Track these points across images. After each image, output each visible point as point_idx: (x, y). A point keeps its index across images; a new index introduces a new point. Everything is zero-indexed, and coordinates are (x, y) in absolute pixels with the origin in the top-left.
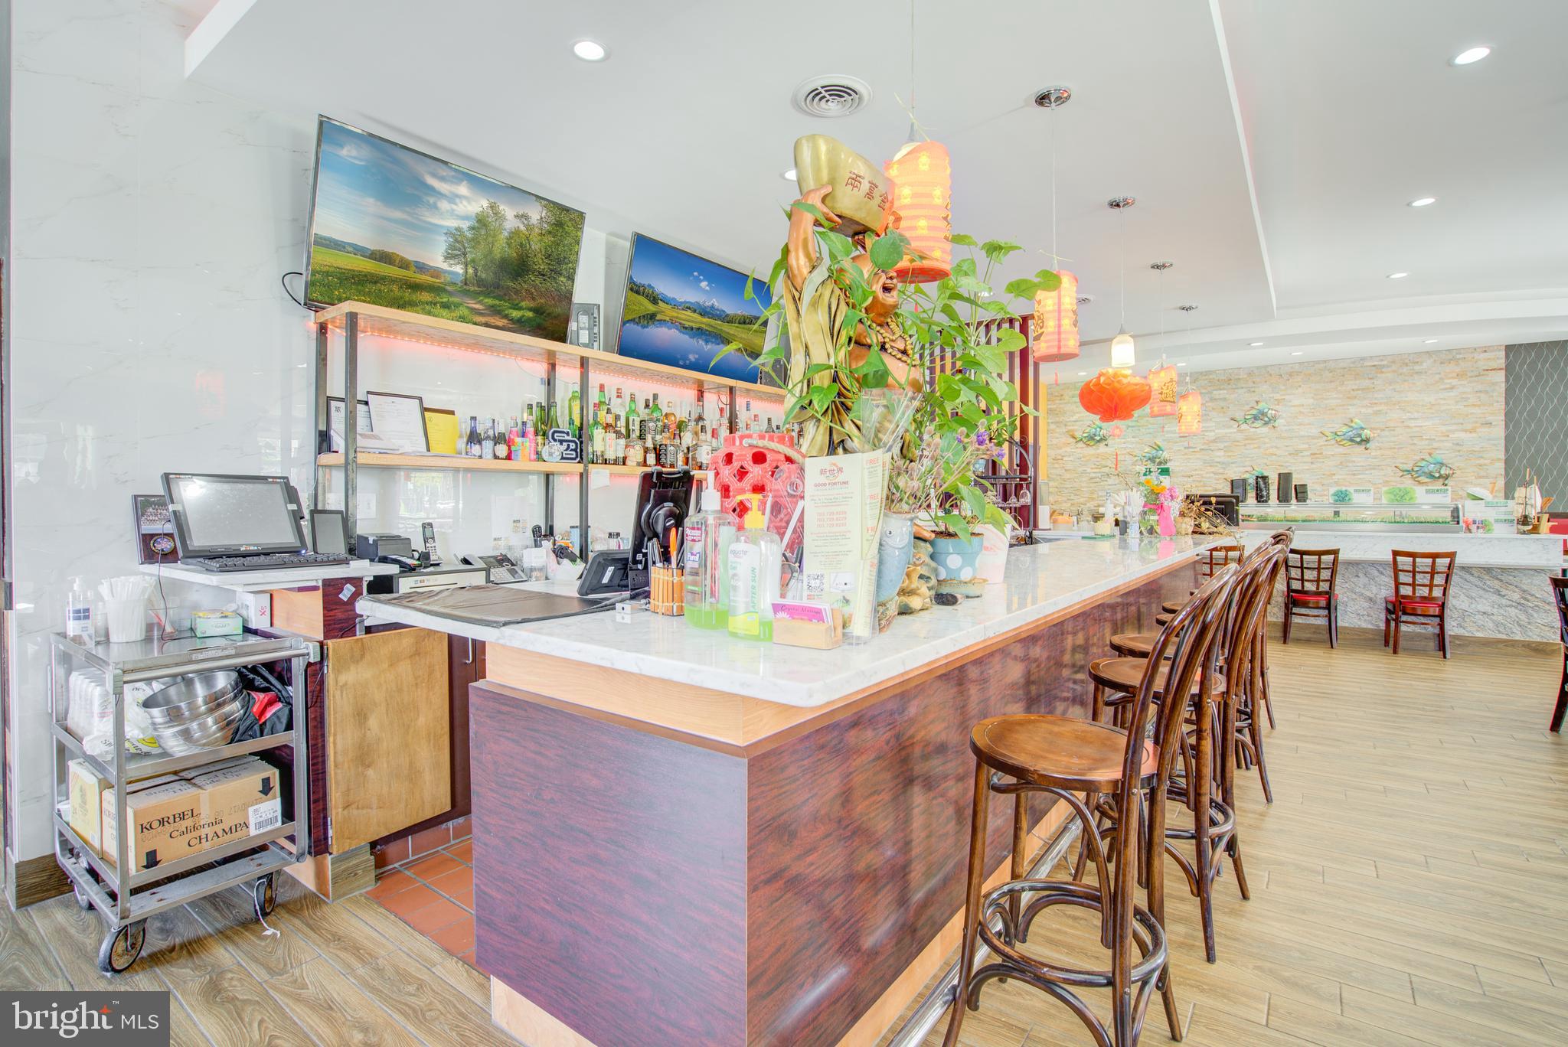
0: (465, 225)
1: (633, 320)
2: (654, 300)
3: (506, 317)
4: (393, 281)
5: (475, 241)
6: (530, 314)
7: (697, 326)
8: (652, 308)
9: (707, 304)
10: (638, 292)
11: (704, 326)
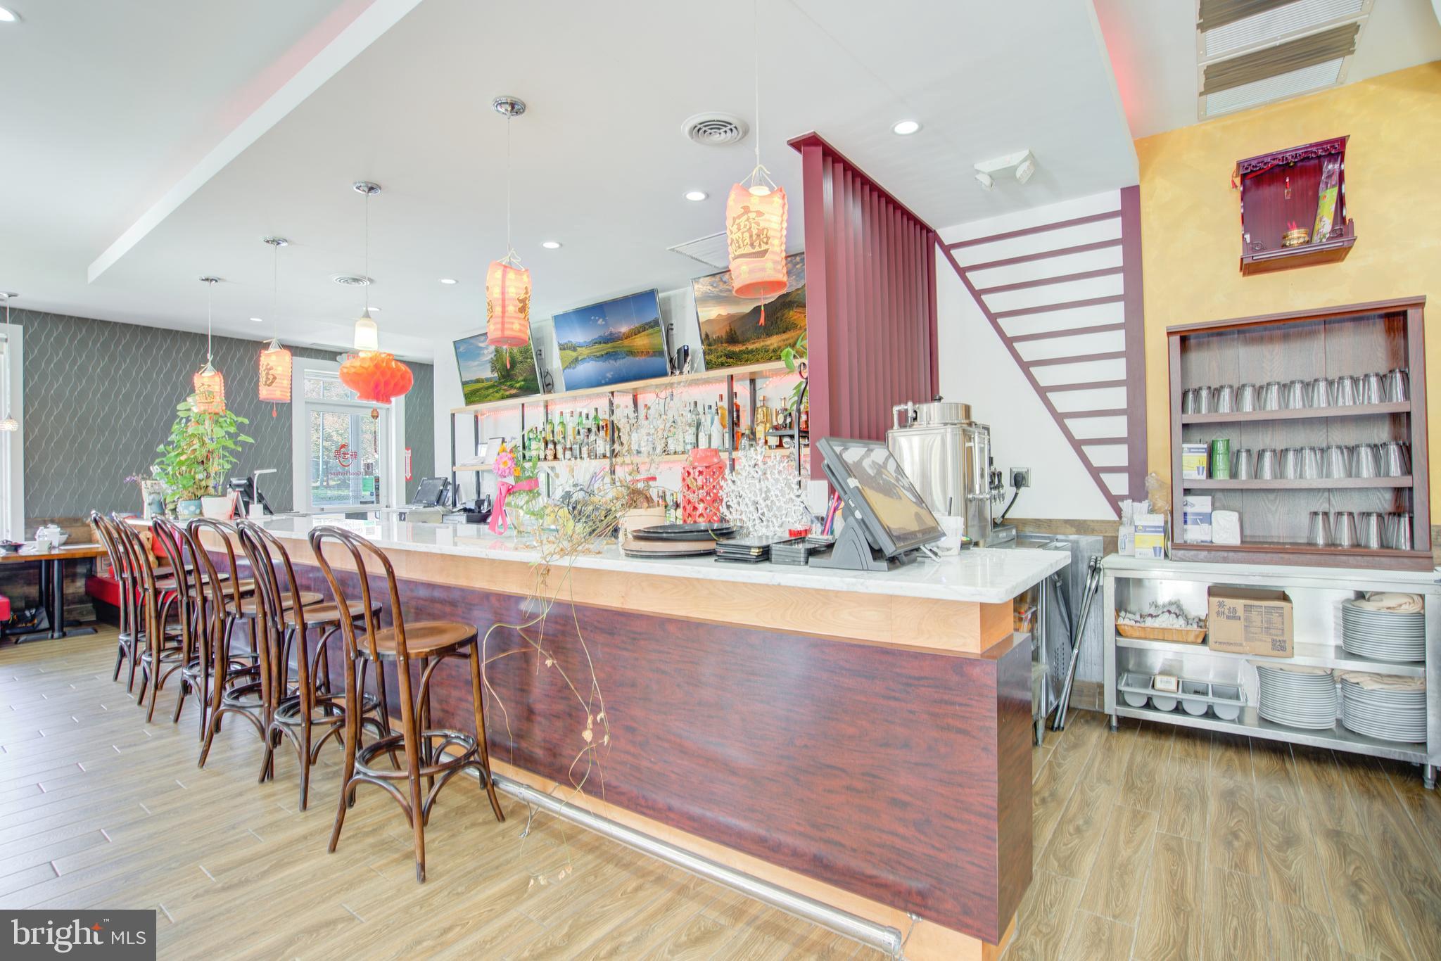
0: (492, 356)
1: (567, 367)
2: (574, 349)
3: (515, 388)
4: (481, 389)
5: (497, 360)
6: (523, 383)
7: (605, 352)
8: (574, 354)
9: (607, 334)
10: (564, 349)
11: (610, 350)
